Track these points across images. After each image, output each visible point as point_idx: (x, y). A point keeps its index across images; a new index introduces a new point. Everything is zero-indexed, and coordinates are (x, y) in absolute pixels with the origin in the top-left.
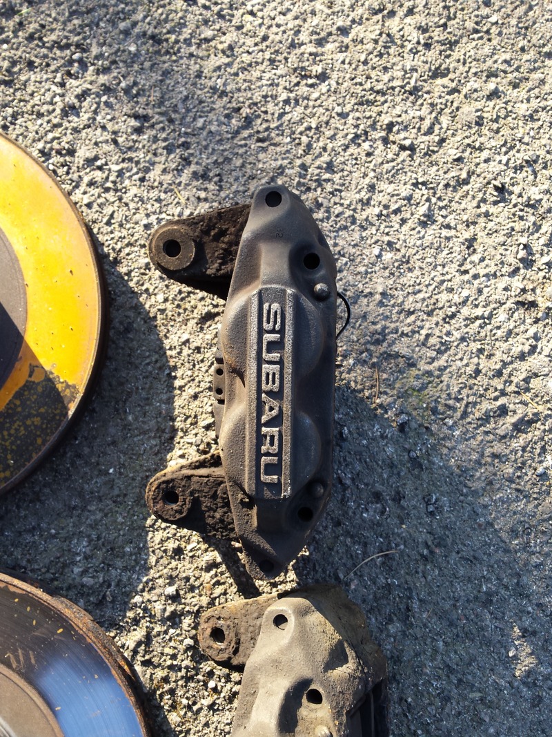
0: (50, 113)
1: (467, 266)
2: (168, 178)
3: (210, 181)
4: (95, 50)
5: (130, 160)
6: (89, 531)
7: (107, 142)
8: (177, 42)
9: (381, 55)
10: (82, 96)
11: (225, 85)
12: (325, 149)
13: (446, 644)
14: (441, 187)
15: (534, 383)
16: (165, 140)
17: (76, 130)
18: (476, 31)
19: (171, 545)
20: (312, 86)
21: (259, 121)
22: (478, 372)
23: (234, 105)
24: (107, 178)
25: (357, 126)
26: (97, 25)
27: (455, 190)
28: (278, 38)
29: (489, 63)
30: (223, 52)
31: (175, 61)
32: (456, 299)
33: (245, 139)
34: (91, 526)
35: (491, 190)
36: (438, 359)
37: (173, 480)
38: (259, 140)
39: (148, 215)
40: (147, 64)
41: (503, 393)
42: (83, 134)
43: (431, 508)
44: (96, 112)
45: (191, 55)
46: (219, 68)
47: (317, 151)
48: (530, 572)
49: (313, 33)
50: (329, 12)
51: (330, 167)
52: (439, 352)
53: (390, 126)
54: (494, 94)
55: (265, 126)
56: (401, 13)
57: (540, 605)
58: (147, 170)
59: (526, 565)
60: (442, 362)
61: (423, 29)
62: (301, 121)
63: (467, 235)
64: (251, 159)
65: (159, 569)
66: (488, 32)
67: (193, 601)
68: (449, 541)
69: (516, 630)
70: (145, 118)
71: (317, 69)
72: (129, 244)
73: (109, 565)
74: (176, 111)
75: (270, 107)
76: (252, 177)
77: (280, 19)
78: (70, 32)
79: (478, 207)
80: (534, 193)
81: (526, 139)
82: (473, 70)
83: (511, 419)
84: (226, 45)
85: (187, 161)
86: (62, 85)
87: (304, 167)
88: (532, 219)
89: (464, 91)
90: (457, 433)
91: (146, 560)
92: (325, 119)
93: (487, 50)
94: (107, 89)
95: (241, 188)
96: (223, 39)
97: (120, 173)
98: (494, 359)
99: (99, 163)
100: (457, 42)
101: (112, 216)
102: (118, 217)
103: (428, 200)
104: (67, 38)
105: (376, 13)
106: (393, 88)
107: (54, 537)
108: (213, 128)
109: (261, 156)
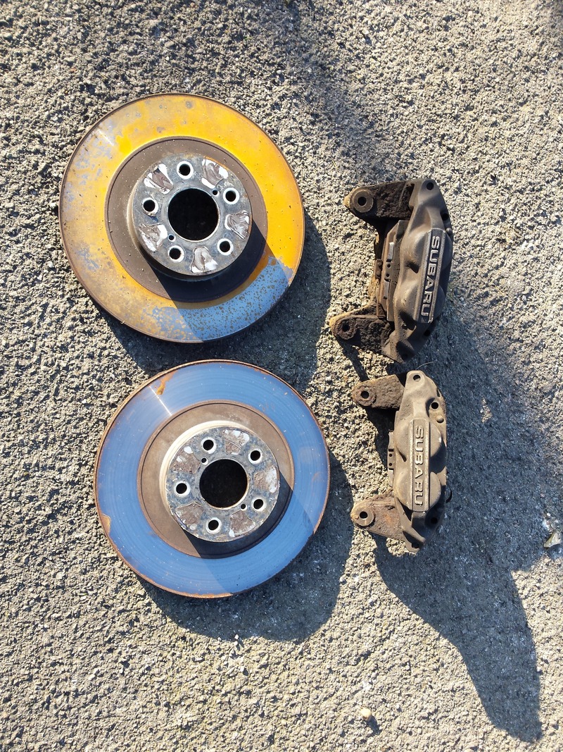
0: (264, 106)
1: (475, 218)
2: (328, 153)
3: (350, 157)
4: (288, 69)
5: (309, 140)
6: (288, 347)
7: (296, 128)
8: (334, 70)
9: (441, 94)
10: (282, 98)
11: (360, 101)
12: (410, 145)
13: (453, 406)
14: (466, 173)
15: (501, 281)
16: (327, 130)
17: (279, 119)
18: (488, 86)
19: (328, 356)
20: (405, 107)
21: (377, 125)
22: (476, 274)
23: (364, 113)
24: (297, 150)
25: (427, 134)
26: (289, 53)
27: (472, 176)
28: (388, 76)
29: (493, 105)
30: (359, 80)
31: (333, 82)
32: (469, 235)
33: (369, 134)
34: (289, 345)
35: (489, 178)
36: (459, 266)
37: (348, 319)
38: (377, 136)
39: (318, 175)
40: (318, 82)
41: (487, 286)
42: (283, 122)
43: (451, 342)
44: (289, 109)
45: (342, 80)
46: (357, 91)
47: (407, 146)
48: (492, 373)
49: (407, 75)
50: (416, 63)
51: (412, 156)
52: (460, 262)
53: (443, 136)
54: (495, 124)
55: (380, 128)
56: (452, 69)
57: (495, 390)
58: (317, 147)
59: (491, 370)
60: (460, 268)
61: (463, 81)
62: (398, 128)
63: (476, 201)
64: (372, 147)
65: (322, 367)
66: (494, 87)
67: (339, 384)
68: (458, 358)
69: (484, 401)
70: (316, 116)
71: (409, 98)
72: (308, 191)
73: (298, 365)
74: (333, 113)
75: (383, 117)
76: (373, 157)
77: (390, 64)
78: (274, 55)
79: (483, 186)
80: (509, 181)
81: (508, 151)
82: (485, 109)
83: (490, 299)
84: (362, 76)
85: (338, 144)
86: (270, 89)
87: (399, 154)
88: (507, 195)
89: (480, 120)
90: (465, 305)
91: (316, 364)
92: (411, 128)
93: (493, 98)
94: (296, 95)
95: (367, 163)
96: (359, 72)
97: (304, 148)
98: (484, 268)
99: (292, 141)
100: (478, 91)
101: (299, 174)
102: (303, 174)
103: (459, 180)
104: (273, 59)
105: (440, 67)
106: (446, 114)
107: (270, 350)
108: (353, 126)
109: (377, 145)
